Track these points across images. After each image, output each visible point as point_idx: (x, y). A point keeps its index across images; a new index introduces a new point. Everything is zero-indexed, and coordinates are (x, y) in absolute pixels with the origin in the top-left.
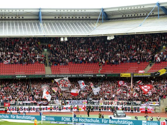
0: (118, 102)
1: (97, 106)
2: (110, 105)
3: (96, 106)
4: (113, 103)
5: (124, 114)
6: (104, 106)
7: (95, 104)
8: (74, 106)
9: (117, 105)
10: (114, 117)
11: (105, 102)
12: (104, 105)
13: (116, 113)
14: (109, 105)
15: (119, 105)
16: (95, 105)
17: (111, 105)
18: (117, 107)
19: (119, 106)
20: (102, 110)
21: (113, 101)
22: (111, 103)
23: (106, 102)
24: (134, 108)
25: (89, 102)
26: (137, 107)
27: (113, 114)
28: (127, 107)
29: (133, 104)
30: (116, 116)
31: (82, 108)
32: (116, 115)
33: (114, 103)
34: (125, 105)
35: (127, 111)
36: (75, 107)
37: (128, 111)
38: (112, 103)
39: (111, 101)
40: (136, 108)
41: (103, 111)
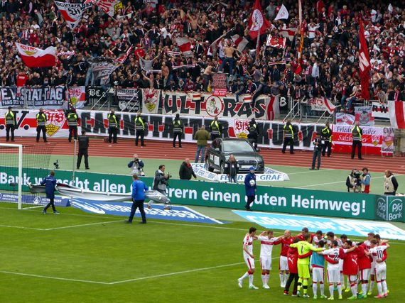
0: (226, 101)
1: (130, 114)
2: (192, 115)
3: (126, 117)
4: (204, 106)
5: (257, 160)
6: (164, 116)
7: (123, 105)
8: (25, 113)
9: (225, 114)
10: (211, 170)
11: (171, 97)
12: (164, 110)
13: (219, 153)
14: (187, 111)
15: (233, 114)
16: (122, 113)
17: (197, 112)
18: (226, 123)
19: (231, 121)
20: (156, 134)
21: (206, 96)
22: (198, 102)
23: (174, 97)
24: (303, 128)
25: (95, 97)
26: (315, 125)
27: (207, 157)
28: (267, 125)
29: (296, 110)
30: (219, 167)
31: (61, 124)
32: (217, 160)
33: (208, 106)
34: (262, 114)
35: (271, 145)
36: (27, 116)
37: (275, 143)
38: (199, 105)
39: (197, 94)
40: (311, 128)
41: (161, 138)
